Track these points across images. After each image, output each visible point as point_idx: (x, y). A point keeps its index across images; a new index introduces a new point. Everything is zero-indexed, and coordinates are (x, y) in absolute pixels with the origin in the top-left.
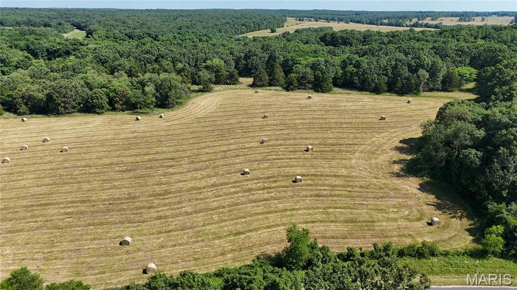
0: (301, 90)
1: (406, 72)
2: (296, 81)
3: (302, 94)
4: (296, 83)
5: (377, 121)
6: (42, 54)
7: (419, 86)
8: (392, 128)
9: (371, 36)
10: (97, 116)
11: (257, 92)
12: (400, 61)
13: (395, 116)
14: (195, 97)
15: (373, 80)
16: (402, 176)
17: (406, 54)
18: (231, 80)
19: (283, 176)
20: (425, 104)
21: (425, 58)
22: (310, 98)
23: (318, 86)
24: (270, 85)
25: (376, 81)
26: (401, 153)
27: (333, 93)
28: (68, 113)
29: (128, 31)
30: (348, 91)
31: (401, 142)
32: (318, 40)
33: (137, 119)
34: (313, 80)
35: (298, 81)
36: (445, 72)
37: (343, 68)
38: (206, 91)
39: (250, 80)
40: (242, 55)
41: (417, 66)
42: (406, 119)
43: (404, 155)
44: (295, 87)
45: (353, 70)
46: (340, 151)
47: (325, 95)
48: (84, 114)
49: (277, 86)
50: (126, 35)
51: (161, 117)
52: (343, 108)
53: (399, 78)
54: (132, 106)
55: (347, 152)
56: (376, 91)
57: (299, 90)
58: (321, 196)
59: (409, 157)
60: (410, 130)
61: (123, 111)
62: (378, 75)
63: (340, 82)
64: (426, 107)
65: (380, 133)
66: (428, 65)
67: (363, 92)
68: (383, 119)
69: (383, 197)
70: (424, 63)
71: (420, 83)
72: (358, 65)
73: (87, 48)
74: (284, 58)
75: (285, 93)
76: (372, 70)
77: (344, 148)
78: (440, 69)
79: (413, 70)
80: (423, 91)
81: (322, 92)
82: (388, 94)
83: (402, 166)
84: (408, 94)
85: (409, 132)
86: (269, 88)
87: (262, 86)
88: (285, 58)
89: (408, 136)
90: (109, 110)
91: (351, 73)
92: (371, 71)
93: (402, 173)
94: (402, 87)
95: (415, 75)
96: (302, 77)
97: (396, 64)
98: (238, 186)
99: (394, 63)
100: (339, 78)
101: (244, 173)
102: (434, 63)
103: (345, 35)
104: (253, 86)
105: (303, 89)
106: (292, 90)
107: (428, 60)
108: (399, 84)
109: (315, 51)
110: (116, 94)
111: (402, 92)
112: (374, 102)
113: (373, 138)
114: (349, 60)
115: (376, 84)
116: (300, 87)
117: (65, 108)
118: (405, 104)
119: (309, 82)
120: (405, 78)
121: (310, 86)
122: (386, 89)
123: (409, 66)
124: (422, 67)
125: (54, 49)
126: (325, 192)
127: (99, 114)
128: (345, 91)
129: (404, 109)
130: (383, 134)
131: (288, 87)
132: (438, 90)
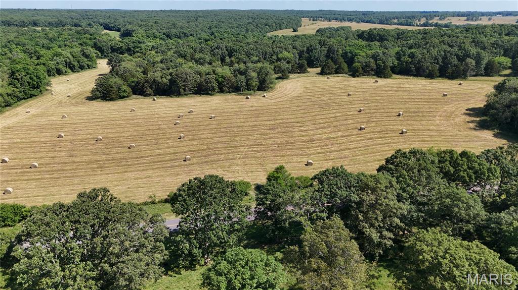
0: (366, 76)
1: (455, 61)
2: (361, 69)
3: (367, 79)
4: (361, 71)
5: (440, 97)
6: (107, 51)
7: (467, 72)
8: (456, 101)
9: (404, 33)
10: (210, 96)
11: (328, 78)
12: (449, 52)
13: (453, 94)
14: (278, 82)
15: (427, 68)
16: (478, 130)
17: (452, 47)
18: (300, 69)
19: (391, 131)
20: (474, 86)
21: (470, 50)
22: (377, 82)
23: (380, 72)
24: (337, 73)
25: (430, 68)
26: (470, 116)
27: (393, 79)
28: (186, 95)
29: (165, 31)
30: (406, 77)
31: (467, 110)
32: (356, 37)
33: (247, 98)
34: (375, 68)
35: (363, 69)
36: (487, 60)
37: (399, 59)
38: (284, 79)
39: (319, 70)
40: (305, 49)
41: (464, 55)
42: (463, 96)
43: (473, 118)
44: (361, 73)
45: (408, 60)
46: (423, 116)
47: (388, 80)
48: (199, 96)
49: (343, 73)
50: (164, 34)
51: (264, 96)
52: (408, 89)
53: (449, 66)
54: (236, 89)
55: (429, 116)
56: (431, 76)
57: (364, 76)
58: (425, 141)
59: (478, 119)
60: (469, 102)
61: (230, 92)
62: (431, 63)
63: (397, 70)
64: (477, 88)
65: (449, 105)
66: (473, 54)
67: (419, 77)
68: (445, 95)
69: (469, 141)
70: (470, 54)
71: (468, 70)
72: (412, 56)
73: (146, 46)
74: (342, 51)
75: (352, 78)
76: (427, 59)
77: (425, 114)
78: (483, 58)
79: (461, 59)
80: (470, 76)
81: (385, 77)
82: (441, 79)
83: (475, 124)
84: (457, 78)
85: (470, 104)
86: (337, 75)
87: (330, 74)
88: (344, 51)
89: (471, 107)
90: (218, 92)
91: (406, 62)
92: (425, 60)
93: (477, 128)
94: (453, 73)
95: (464, 62)
96: (366, 66)
97: (445, 55)
98: (362, 137)
99: (444, 54)
100: (396, 67)
101: (361, 129)
102: (478, 54)
103: (382, 33)
104: (322, 73)
105: (368, 75)
106: (358, 76)
107: (473, 51)
108: (450, 71)
109: (369, 45)
110: (224, 79)
111: (452, 77)
112: (431, 84)
113: (444, 108)
114: (403, 52)
115: (429, 70)
116: (365, 74)
117: (184, 90)
118: (457, 86)
119: (372, 70)
120: (455, 66)
121: (373, 73)
122: (438, 74)
123: (457, 55)
124: (468, 56)
125: (118, 46)
126: (427, 139)
127: (211, 95)
128: (403, 77)
129: (458, 89)
130: (450, 106)
131: (354, 74)
132: (482, 75)
